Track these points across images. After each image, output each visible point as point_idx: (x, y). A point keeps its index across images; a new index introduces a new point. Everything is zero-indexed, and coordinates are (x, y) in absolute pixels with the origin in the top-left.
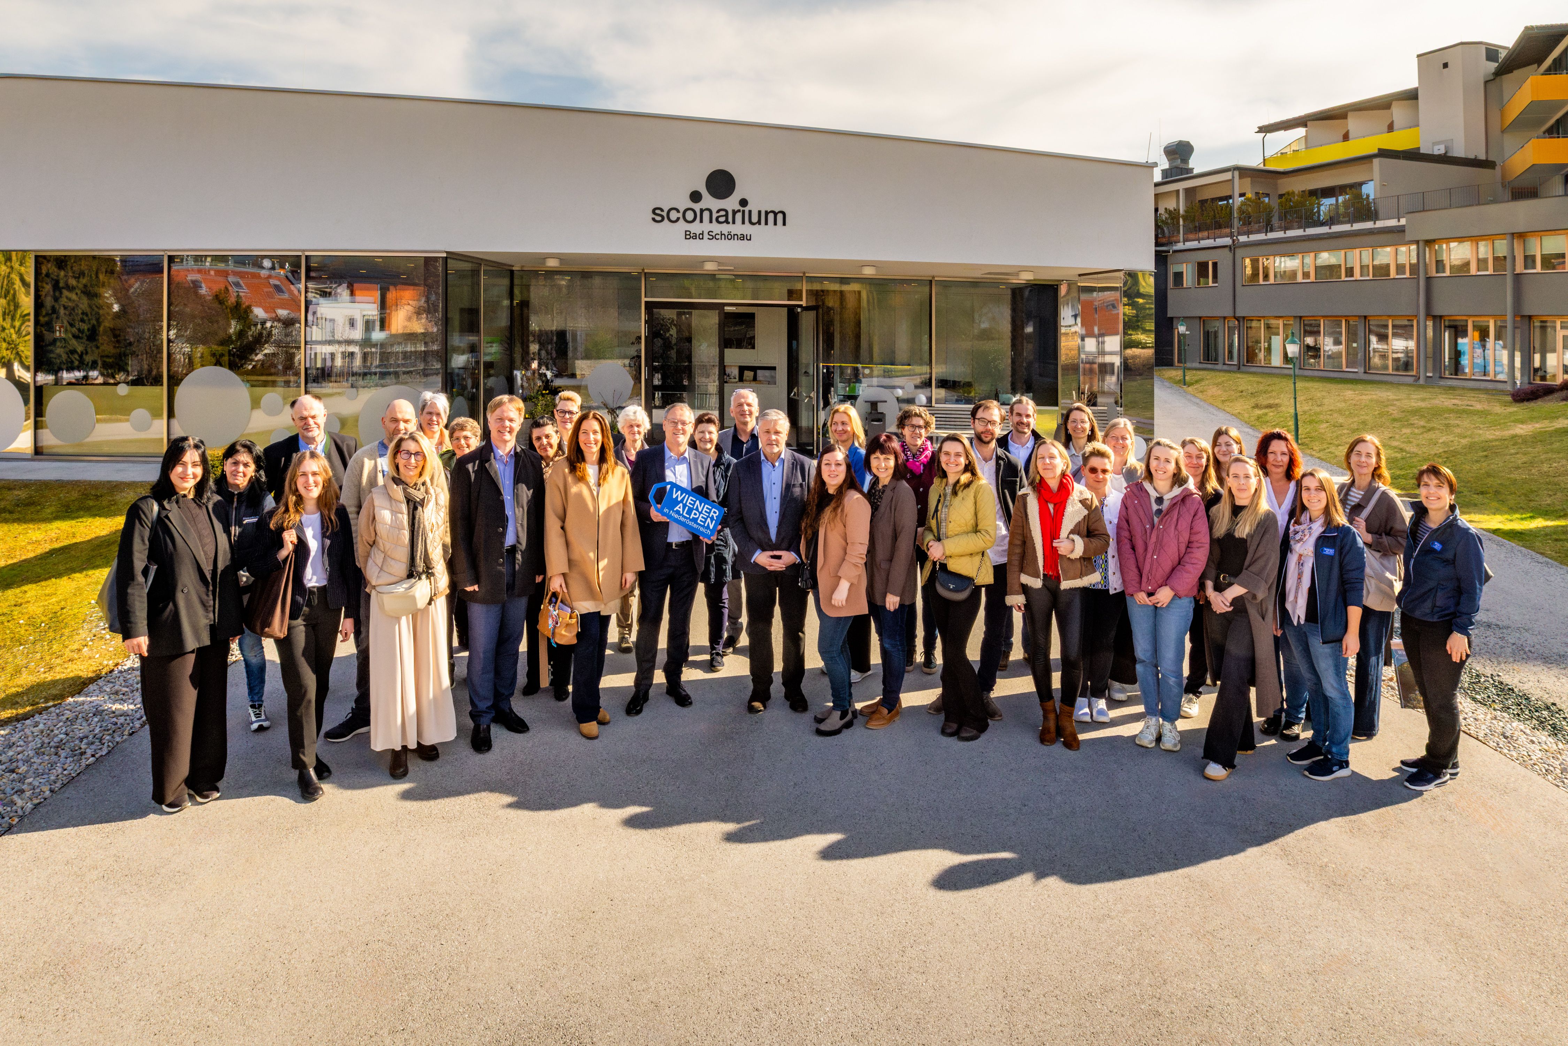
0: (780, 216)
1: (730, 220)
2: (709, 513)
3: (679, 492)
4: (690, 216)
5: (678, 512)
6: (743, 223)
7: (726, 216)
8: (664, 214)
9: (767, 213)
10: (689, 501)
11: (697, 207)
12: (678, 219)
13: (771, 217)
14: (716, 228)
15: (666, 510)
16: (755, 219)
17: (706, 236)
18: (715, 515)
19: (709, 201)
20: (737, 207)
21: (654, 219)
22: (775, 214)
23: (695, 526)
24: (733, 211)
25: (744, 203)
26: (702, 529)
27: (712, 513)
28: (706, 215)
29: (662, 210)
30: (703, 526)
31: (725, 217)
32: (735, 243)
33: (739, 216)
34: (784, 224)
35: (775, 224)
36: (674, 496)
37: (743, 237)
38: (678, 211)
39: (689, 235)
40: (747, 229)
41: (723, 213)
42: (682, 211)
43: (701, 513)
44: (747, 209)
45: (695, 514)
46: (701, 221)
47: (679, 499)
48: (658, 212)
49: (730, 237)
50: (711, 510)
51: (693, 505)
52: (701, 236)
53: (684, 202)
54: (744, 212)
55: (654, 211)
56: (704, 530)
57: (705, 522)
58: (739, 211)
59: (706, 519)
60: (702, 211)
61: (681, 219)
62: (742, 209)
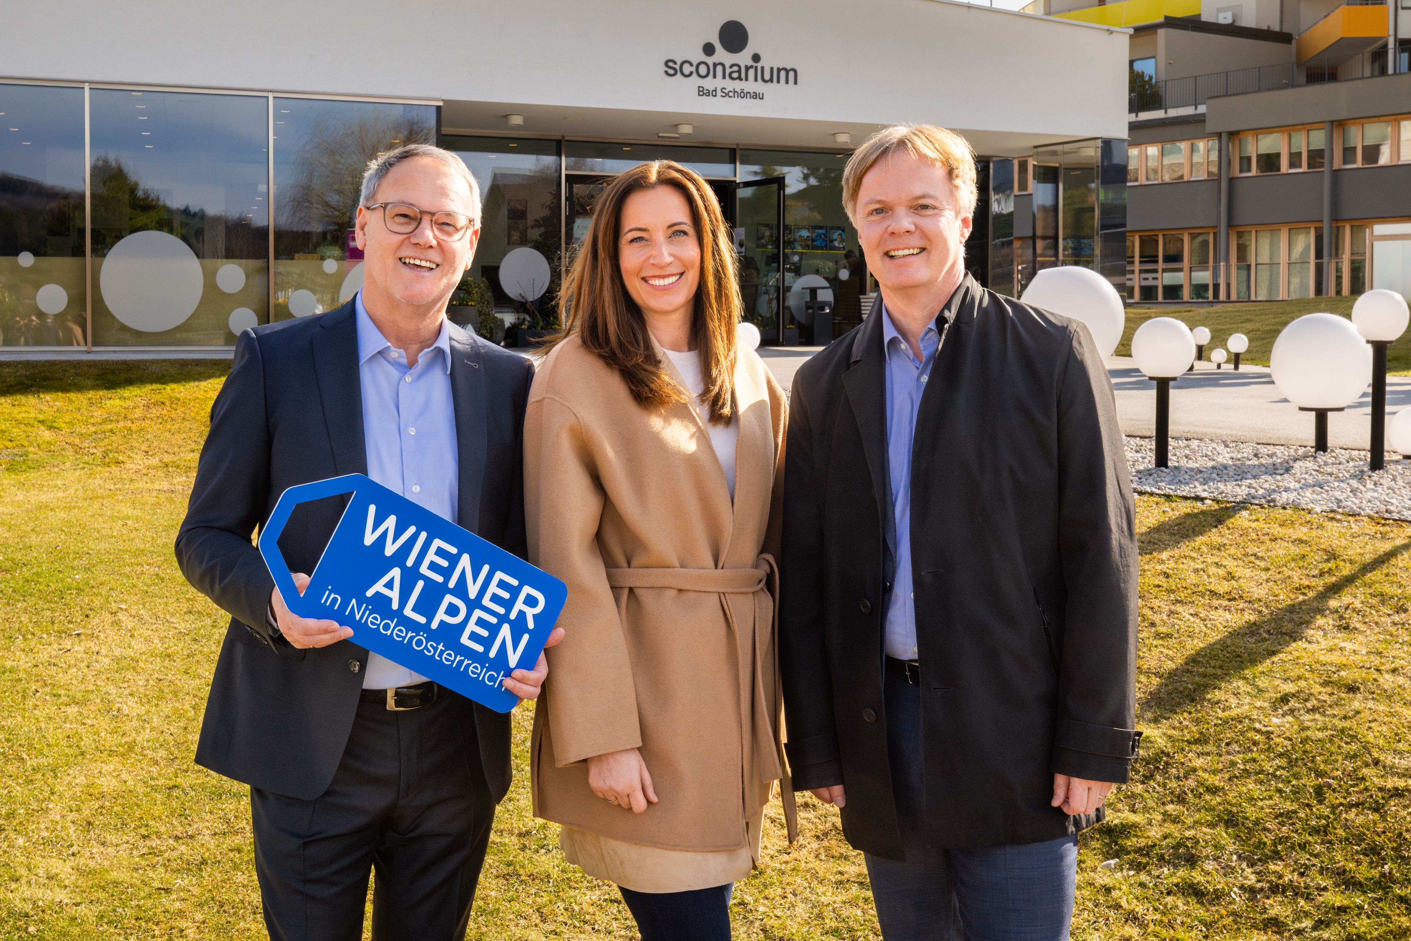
0: (791, 74)
1: (743, 76)
2: (508, 605)
3: (391, 522)
4: (703, 70)
5: (381, 603)
6: (756, 80)
7: (739, 71)
8: (677, 67)
9: (779, 70)
10: (431, 556)
11: (710, 60)
12: (691, 73)
13: (783, 74)
14: (730, 85)
15: (329, 598)
16: (767, 77)
17: (719, 93)
18: (530, 613)
19: (722, 55)
20: (750, 63)
21: (666, 73)
22: (787, 71)
23: (449, 658)
24: (746, 66)
25: (756, 58)
26: (474, 670)
27: (519, 605)
28: (719, 69)
29: (675, 63)
30: (481, 658)
31: (738, 73)
32: (748, 101)
33: (751, 72)
34: (796, 83)
35: (787, 82)
36: (369, 539)
37: (755, 96)
38: (691, 64)
39: (702, 92)
40: (759, 87)
41: (736, 68)
42: (695, 64)
43: (473, 605)
44: (759, 65)
45: (453, 610)
46: (715, 77)
47: (390, 550)
48: (671, 64)
49: (743, 95)
50: (515, 592)
51: (447, 573)
52: (713, 93)
53: (697, 56)
54: (756, 67)
55: (666, 64)
56: (484, 675)
57: (487, 643)
58: (752, 67)
59: (494, 630)
60: (715, 65)
61: (695, 74)
62: (755, 65)
